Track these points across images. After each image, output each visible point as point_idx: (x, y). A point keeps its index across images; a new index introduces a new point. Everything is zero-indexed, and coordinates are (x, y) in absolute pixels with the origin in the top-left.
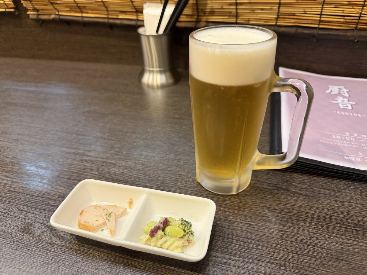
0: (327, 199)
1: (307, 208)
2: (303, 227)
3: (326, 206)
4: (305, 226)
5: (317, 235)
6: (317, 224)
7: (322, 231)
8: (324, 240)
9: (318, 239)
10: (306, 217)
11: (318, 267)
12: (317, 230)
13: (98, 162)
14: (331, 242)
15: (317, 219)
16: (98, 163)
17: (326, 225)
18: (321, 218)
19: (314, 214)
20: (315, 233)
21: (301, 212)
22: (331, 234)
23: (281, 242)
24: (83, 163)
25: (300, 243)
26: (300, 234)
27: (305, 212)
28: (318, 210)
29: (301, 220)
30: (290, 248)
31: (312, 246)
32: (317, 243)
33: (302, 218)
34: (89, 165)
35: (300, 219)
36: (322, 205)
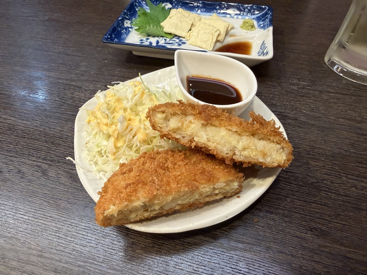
0: (346, 132)
1: (321, 142)
2: (314, 167)
3: (345, 140)
4: (316, 165)
5: (332, 177)
6: (333, 163)
7: (338, 172)
8: (340, 184)
9: (332, 183)
10: (319, 154)
11: (332, 219)
12: (332, 171)
14: (350, 187)
15: (333, 157)
17: (344, 164)
18: (337, 156)
19: (329, 151)
20: (330, 175)
21: (312, 148)
22: (350, 176)
23: (285, 186)
25: (309, 187)
26: (310, 177)
27: (318, 148)
28: (335, 145)
29: (312, 159)
30: (297, 194)
31: (325, 191)
32: (331, 187)
33: (314, 155)
35: (311, 156)
36: (340, 139)
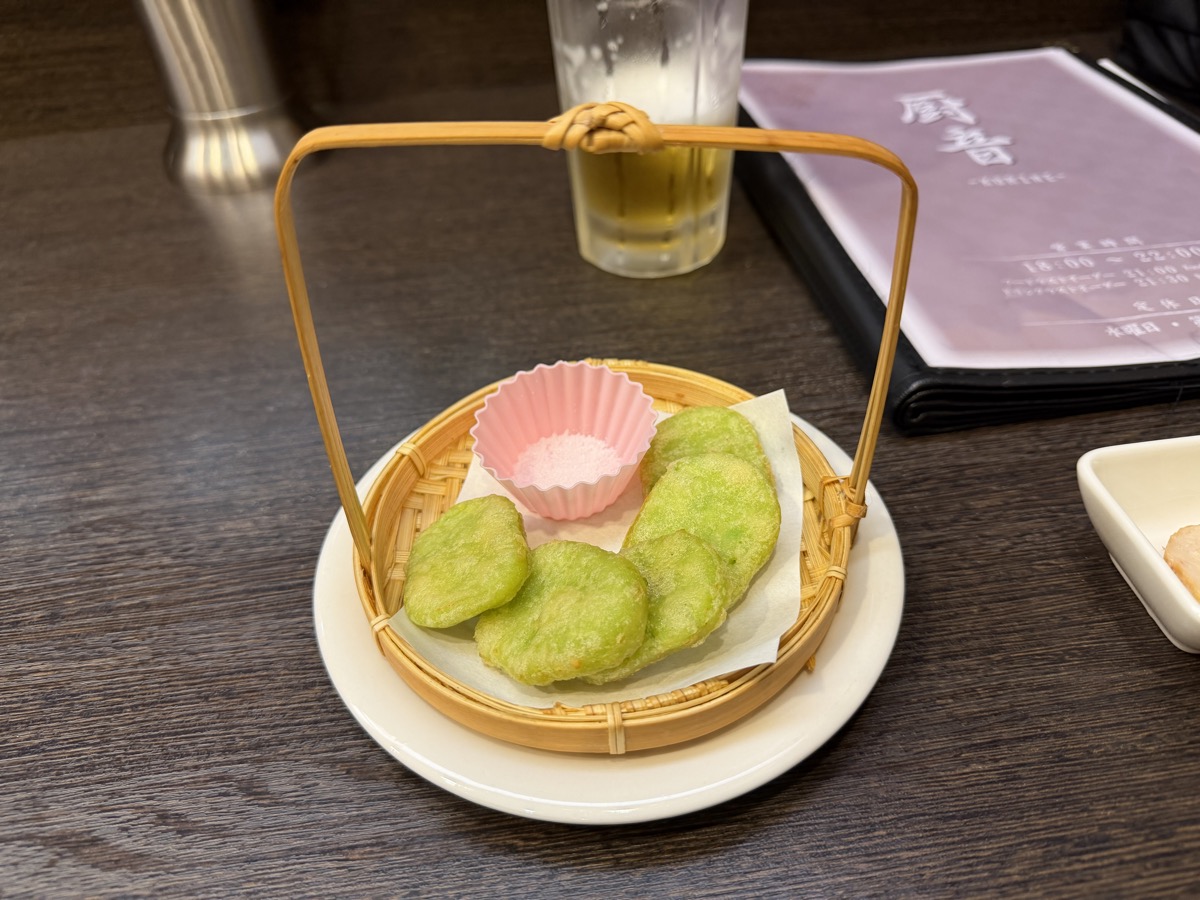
13: (147, 515)
16: (150, 519)
24: (83, 538)
34: (118, 539)
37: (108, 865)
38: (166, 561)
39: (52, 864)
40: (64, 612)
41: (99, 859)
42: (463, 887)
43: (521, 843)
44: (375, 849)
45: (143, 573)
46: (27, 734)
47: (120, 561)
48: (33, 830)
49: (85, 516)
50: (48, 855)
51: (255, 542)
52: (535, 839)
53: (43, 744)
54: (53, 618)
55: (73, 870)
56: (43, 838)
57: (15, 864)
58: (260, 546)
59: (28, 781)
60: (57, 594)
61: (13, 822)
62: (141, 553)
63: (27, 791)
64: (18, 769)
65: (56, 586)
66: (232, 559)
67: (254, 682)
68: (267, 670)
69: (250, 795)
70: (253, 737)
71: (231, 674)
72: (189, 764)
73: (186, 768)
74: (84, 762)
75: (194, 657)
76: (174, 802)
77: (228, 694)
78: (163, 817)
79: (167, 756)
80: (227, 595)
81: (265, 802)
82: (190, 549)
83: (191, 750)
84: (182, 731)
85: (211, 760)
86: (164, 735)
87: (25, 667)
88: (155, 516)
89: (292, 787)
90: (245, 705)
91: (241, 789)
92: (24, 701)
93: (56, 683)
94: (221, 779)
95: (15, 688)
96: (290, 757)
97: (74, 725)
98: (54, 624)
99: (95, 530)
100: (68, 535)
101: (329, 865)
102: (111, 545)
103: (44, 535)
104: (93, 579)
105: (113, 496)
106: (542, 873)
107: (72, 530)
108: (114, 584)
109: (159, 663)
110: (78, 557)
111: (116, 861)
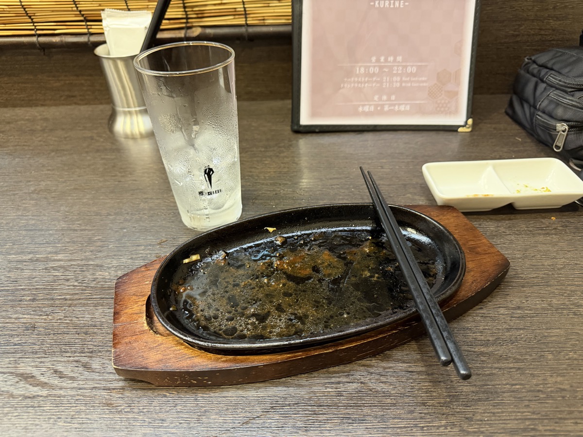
13: (73, 266)
16: (74, 268)
24: (49, 272)
34: (61, 274)
37: (35, 385)
38: (76, 284)
39: (17, 382)
40: (38, 298)
41: (32, 383)
42: (146, 406)
43: (168, 394)
44: (121, 390)
45: (67, 287)
46: (17, 339)
47: (60, 282)
48: (13, 371)
49: (51, 264)
50: (17, 379)
51: (107, 281)
52: (173, 394)
53: (22, 343)
54: (34, 300)
55: (24, 385)
56: (16, 374)
57: (6, 381)
58: (109, 282)
59: (15, 354)
60: (36, 291)
61: (8, 367)
62: (68, 280)
63: (14, 358)
64: (13, 351)
65: (37, 289)
66: (99, 286)
67: (96, 330)
68: (101, 326)
69: (85, 368)
70: (91, 349)
71: (89, 326)
72: (68, 355)
73: (66, 357)
74: (34, 351)
75: (78, 319)
76: (60, 367)
77: (86, 333)
78: (56, 371)
79: (61, 352)
80: (94, 298)
81: (89, 371)
82: (85, 280)
83: (69, 350)
84: (68, 344)
85: (75, 355)
86: (62, 345)
87: (21, 316)
88: (75, 267)
89: (100, 367)
90: (91, 338)
91: (82, 365)
92: (19, 328)
93: (30, 323)
94: (77, 361)
95: (16, 323)
96: (101, 357)
97: (33, 338)
98: (33, 302)
99: (54, 270)
100: (44, 271)
101: (105, 393)
102: (58, 276)
103: (36, 270)
104: (49, 287)
105: (63, 258)
106: (172, 405)
107: (46, 269)
108: (56, 290)
109: (66, 320)
110: (46, 279)
111: (38, 384)
